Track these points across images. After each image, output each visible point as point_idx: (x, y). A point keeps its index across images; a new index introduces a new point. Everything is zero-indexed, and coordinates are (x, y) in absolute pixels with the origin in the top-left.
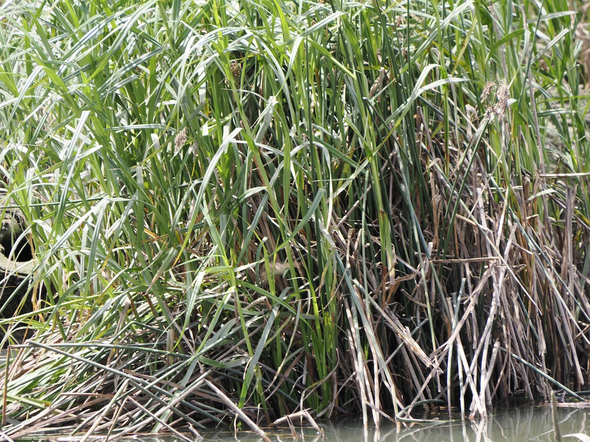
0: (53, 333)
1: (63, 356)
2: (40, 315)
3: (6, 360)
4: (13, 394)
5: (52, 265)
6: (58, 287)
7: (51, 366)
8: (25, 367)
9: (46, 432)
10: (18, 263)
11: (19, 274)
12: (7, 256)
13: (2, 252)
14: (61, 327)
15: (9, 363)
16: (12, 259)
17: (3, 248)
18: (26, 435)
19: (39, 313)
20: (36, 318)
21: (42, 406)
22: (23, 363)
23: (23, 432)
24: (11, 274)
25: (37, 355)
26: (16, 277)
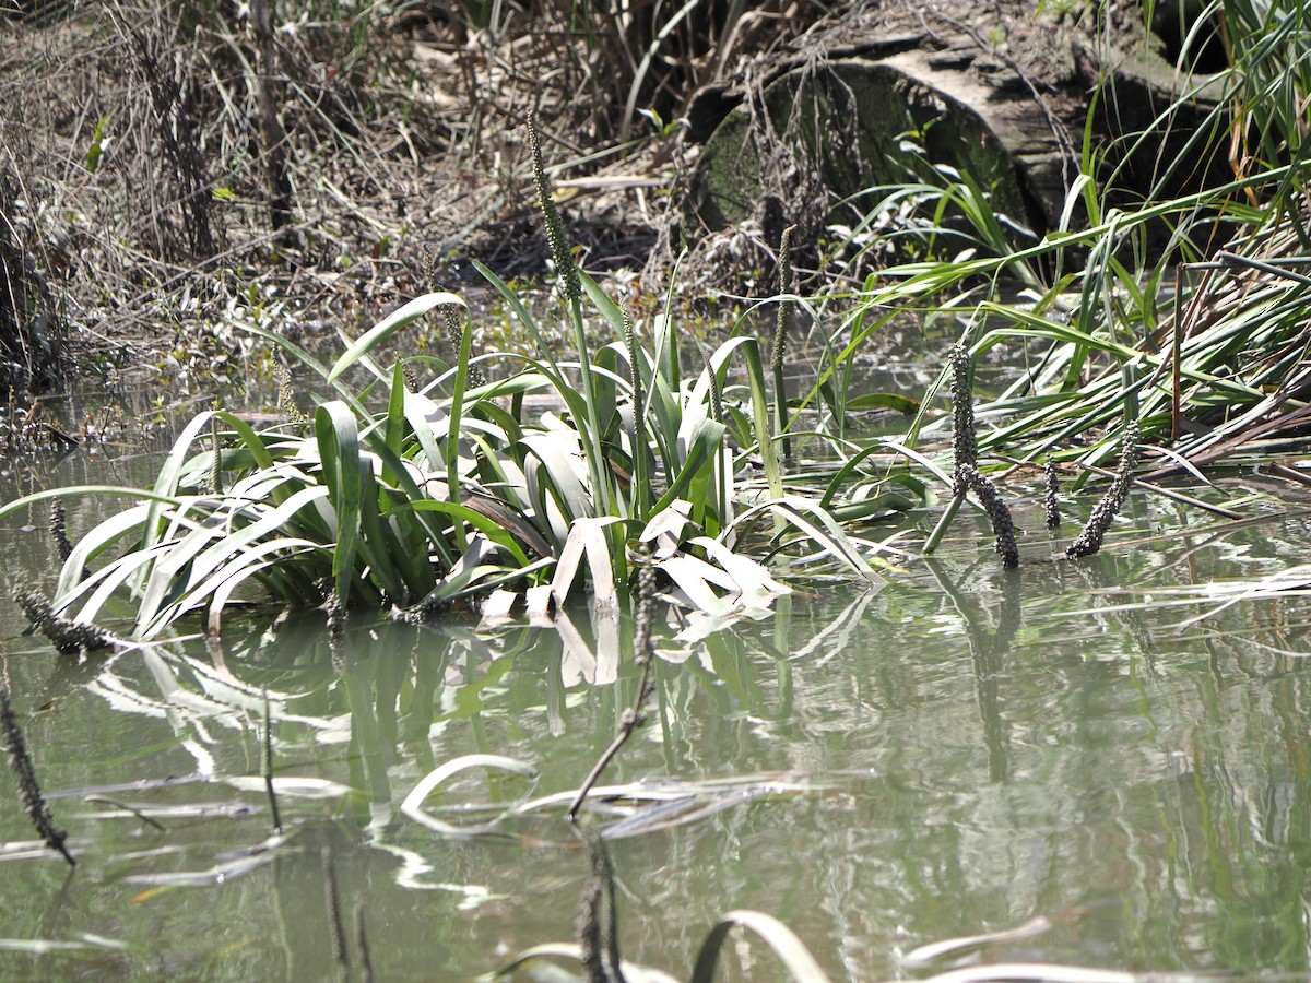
0: (1278, 230)
1: (1296, 284)
2: (1248, 190)
3: (1174, 291)
4: (1190, 367)
5: (1270, 79)
6: (1286, 129)
7: (1275, 302)
8: (1220, 306)
9: (1269, 450)
10: (1196, 78)
11: (1199, 101)
12: (1172, 60)
13: (1162, 53)
14: (1294, 216)
15: (1182, 299)
16: (1183, 69)
17: (1164, 45)
18: (1226, 454)
19: (1246, 184)
20: (1239, 197)
21: (1259, 391)
22: (1213, 299)
23: (1219, 450)
24: (1181, 101)
25: (1243, 281)
26: (1194, 108)
